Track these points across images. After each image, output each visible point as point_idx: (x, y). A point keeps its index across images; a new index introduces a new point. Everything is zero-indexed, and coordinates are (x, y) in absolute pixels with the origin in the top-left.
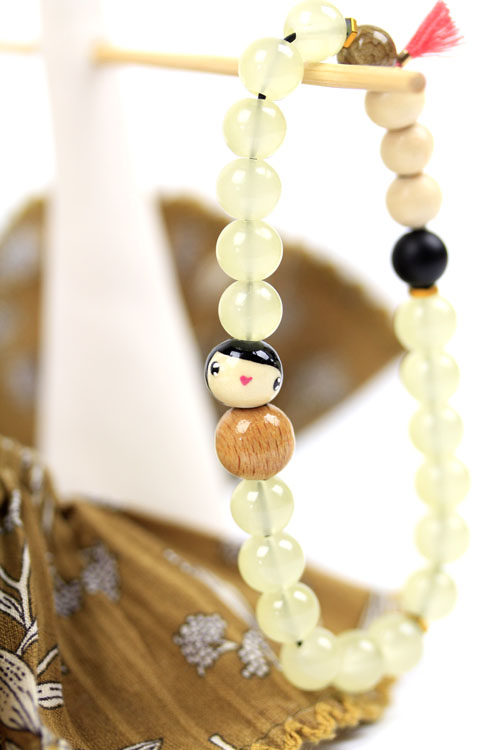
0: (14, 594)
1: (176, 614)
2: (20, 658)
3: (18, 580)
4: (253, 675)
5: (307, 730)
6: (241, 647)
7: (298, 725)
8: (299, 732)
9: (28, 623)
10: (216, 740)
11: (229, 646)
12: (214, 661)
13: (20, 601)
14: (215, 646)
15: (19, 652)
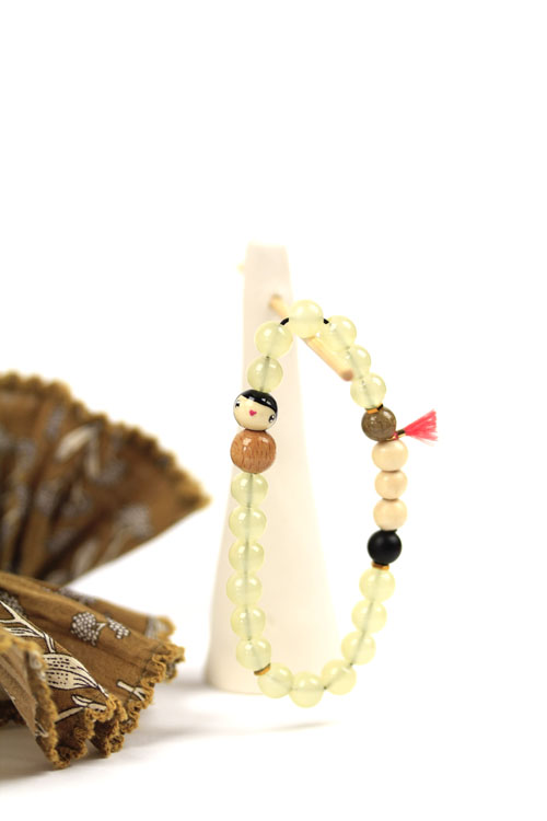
0: (18, 625)
1: (66, 618)
2: (57, 653)
3: (14, 618)
4: (123, 636)
5: (165, 657)
6: (109, 624)
7: (159, 657)
8: (163, 661)
9: (41, 635)
10: (121, 684)
11: (102, 625)
12: (98, 637)
13: (26, 627)
14: (95, 628)
15: (52, 651)
